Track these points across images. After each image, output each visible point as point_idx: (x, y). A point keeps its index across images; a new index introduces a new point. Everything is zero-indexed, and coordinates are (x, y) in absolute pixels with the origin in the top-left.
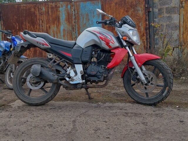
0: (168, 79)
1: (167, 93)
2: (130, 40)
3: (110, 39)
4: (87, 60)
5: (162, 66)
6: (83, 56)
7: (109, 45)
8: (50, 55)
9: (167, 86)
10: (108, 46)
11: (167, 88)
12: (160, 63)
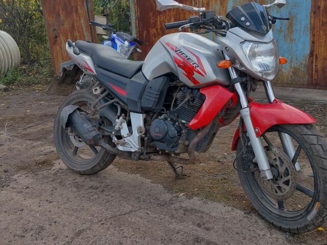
0: (320, 182)
1: (316, 218)
2: (243, 68)
3: (194, 65)
4: (151, 106)
5: (309, 146)
6: (144, 96)
7: (193, 78)
8: (97, 89)
9: (318, 201)
10: (190, 79)
11: (318, 205)
12: (305, 137)
